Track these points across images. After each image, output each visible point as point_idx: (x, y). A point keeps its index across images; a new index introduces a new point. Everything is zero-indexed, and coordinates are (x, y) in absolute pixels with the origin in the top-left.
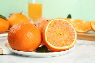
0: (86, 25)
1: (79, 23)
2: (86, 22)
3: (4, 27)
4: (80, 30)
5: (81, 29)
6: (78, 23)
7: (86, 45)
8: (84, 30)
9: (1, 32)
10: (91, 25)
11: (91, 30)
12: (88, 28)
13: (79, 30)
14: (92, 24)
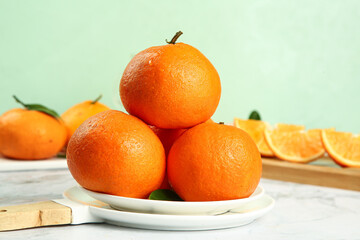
0: (309, 139)
1: (290, 134)
2: (310, 131)
3: (51, 141)
4: (292, 153)
5: (295, 151)
6: (285, 134)
7: (298, 198)
8: (303, 156)
9: (43, 157)
10: (322, 140)
11: (322, 157)
12: (314, 151)
13: (289, 154)
14: (324, 136)
